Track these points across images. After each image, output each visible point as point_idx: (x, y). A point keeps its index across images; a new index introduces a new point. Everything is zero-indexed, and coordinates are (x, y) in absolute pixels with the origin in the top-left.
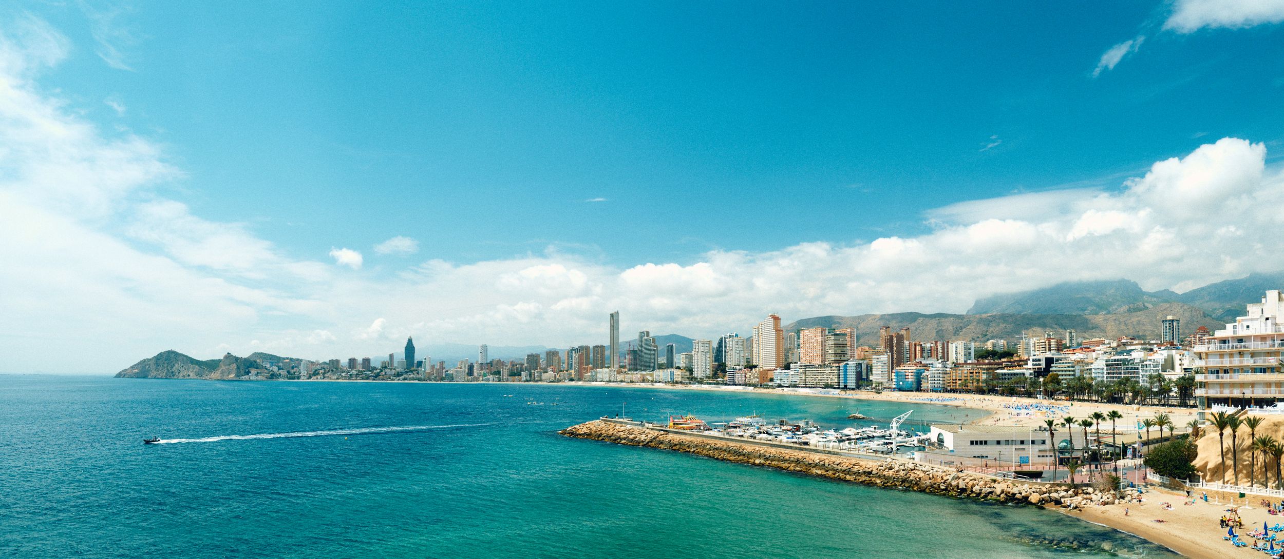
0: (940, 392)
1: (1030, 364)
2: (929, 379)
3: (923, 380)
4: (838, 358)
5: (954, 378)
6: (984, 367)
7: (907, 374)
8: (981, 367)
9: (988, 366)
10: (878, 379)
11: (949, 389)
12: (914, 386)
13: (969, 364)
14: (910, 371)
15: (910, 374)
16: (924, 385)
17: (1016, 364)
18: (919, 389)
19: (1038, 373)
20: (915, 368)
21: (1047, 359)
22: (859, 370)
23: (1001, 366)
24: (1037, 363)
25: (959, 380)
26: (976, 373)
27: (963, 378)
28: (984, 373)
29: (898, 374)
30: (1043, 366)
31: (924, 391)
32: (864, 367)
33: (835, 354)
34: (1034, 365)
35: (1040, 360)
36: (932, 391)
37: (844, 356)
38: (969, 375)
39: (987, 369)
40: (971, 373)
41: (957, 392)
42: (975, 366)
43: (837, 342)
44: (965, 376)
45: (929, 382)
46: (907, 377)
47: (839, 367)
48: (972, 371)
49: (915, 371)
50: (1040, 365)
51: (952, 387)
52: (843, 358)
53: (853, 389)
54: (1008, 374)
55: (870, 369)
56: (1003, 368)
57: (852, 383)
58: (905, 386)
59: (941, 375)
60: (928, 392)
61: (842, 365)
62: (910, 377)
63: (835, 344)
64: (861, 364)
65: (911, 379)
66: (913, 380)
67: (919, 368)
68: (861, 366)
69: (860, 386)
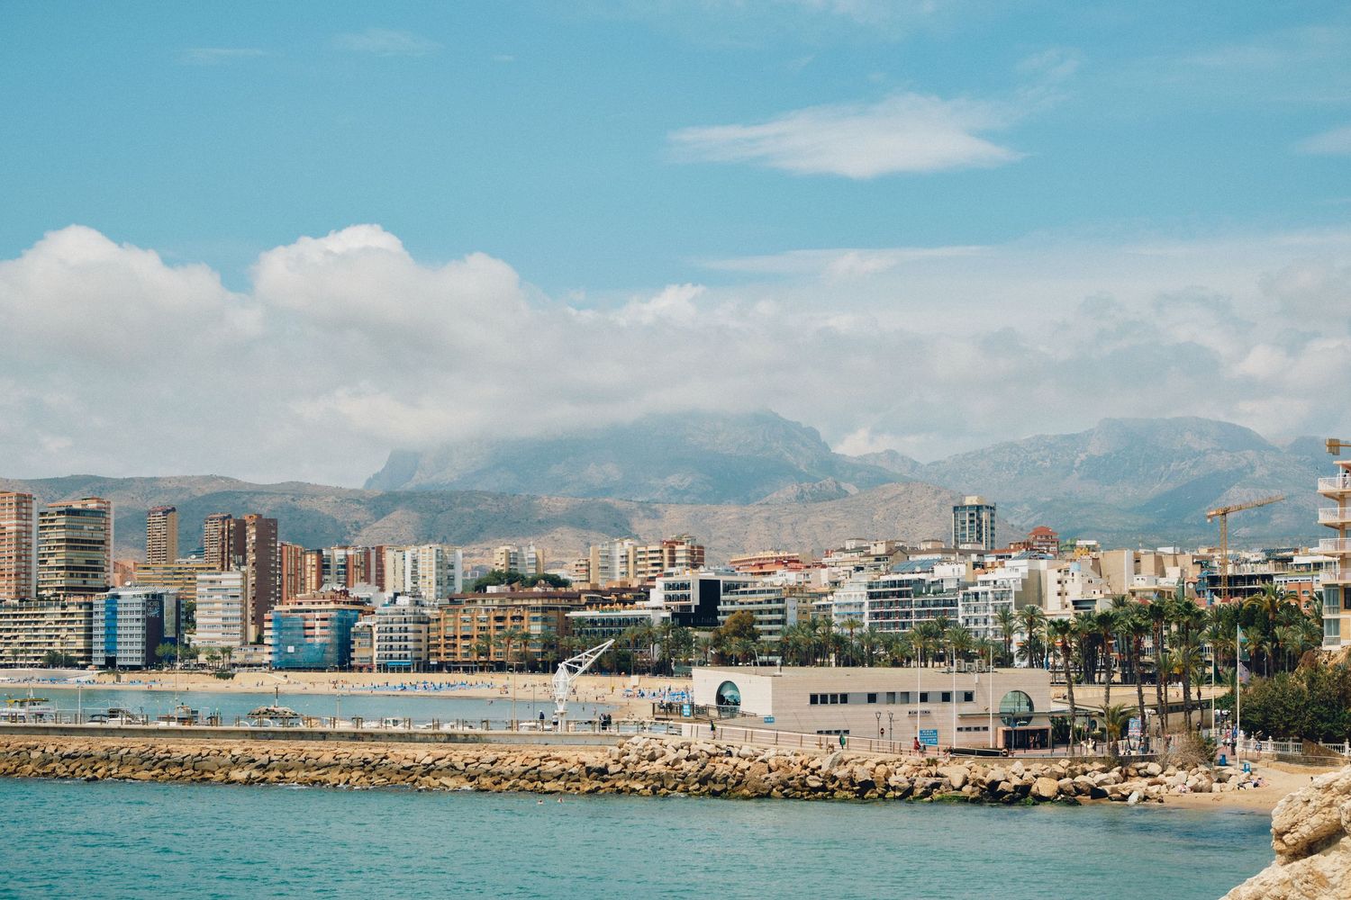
0: (407, 670)
1: (657, 596)
2: (376, 637)
3: (357, 640)
4: (78, 582)
5: (450, 632)
6: (533, 603)
7: (309, 623)
8: (525, 602)
9: (546, 601)
10: (213, 641)
11: (433, 661)
12: (332, 655)
13: (492, 595)
14: (318, 615)
15: (318, 624)
16: (359, 654)
17: (613, 597)
18: (343, 660)
19: (683, 618)
20: (332, 606)
21: (703, 583)
22: (154, 613)
23: (576, 602)
24: (679, 592)
25: (465, 637)
26: (513, 618)
27: (476, 632)
28: (535, 619)
29: (281, 625)
30: (695, 600)
31: (360, 669)
32: (169, 605)
33: (68, 568)
34: (668, 598)
35: (685, 586)
36: (384, 668)
37: (95, 576)
38: (493, 623)
39: (544, 609)
40: (498, 619)
41: (458, 669)
42: (508, 602)
43: (76, 534)
44: (482, 629)
45: (376, 645)
46: (308, 632)
47: (91, 605)
48: (500, 614)
49: (334, 614)
50: (687, 598)
51: (443, 658)
52: (91, 582)
53: (133, 668)
54: (604, 622)
55: (186, 615)
56: (582, 607)
57: (131, 646)
58: (302, 658)
59: (411, 627)
60: (370, 670)
61: (99, 600)
62: (317, 631)
63: (68, 540)
64: (161, 596)
65: (321, 636)
66: (327, 640)
67: (342, 606)
68: (161, 604)
69: (160, 660)
